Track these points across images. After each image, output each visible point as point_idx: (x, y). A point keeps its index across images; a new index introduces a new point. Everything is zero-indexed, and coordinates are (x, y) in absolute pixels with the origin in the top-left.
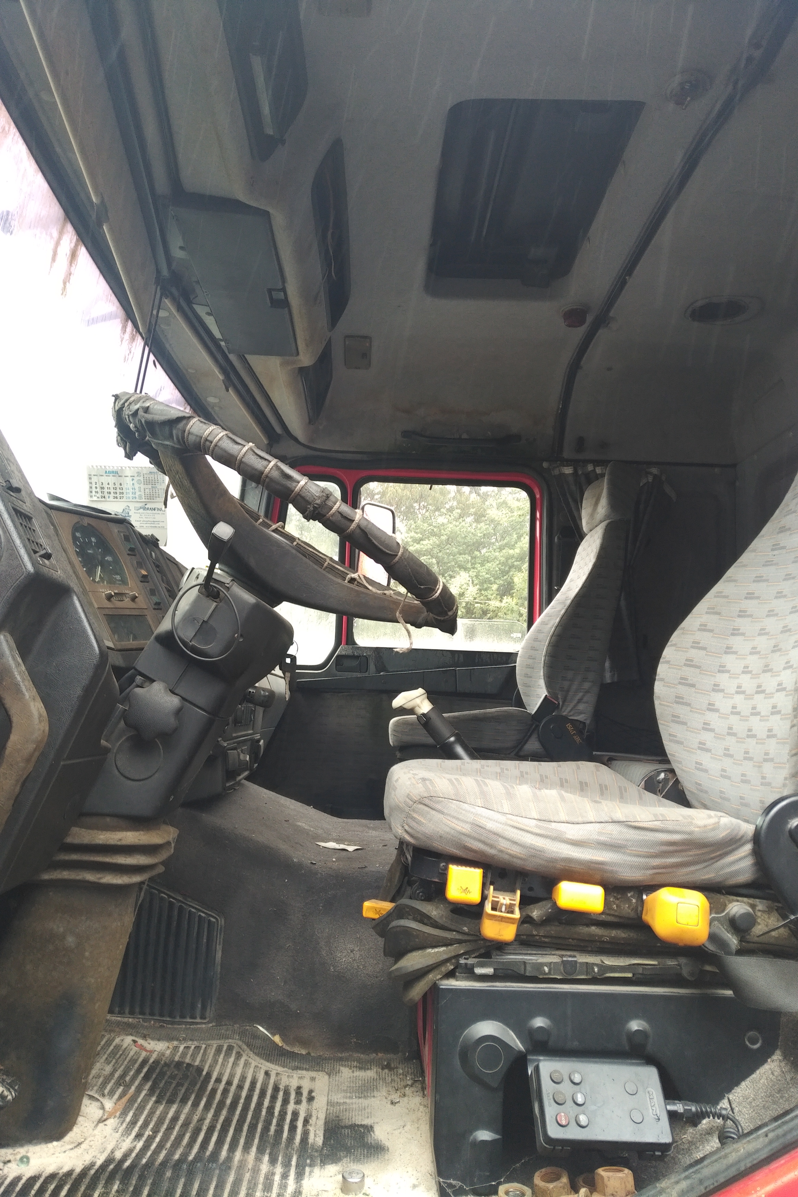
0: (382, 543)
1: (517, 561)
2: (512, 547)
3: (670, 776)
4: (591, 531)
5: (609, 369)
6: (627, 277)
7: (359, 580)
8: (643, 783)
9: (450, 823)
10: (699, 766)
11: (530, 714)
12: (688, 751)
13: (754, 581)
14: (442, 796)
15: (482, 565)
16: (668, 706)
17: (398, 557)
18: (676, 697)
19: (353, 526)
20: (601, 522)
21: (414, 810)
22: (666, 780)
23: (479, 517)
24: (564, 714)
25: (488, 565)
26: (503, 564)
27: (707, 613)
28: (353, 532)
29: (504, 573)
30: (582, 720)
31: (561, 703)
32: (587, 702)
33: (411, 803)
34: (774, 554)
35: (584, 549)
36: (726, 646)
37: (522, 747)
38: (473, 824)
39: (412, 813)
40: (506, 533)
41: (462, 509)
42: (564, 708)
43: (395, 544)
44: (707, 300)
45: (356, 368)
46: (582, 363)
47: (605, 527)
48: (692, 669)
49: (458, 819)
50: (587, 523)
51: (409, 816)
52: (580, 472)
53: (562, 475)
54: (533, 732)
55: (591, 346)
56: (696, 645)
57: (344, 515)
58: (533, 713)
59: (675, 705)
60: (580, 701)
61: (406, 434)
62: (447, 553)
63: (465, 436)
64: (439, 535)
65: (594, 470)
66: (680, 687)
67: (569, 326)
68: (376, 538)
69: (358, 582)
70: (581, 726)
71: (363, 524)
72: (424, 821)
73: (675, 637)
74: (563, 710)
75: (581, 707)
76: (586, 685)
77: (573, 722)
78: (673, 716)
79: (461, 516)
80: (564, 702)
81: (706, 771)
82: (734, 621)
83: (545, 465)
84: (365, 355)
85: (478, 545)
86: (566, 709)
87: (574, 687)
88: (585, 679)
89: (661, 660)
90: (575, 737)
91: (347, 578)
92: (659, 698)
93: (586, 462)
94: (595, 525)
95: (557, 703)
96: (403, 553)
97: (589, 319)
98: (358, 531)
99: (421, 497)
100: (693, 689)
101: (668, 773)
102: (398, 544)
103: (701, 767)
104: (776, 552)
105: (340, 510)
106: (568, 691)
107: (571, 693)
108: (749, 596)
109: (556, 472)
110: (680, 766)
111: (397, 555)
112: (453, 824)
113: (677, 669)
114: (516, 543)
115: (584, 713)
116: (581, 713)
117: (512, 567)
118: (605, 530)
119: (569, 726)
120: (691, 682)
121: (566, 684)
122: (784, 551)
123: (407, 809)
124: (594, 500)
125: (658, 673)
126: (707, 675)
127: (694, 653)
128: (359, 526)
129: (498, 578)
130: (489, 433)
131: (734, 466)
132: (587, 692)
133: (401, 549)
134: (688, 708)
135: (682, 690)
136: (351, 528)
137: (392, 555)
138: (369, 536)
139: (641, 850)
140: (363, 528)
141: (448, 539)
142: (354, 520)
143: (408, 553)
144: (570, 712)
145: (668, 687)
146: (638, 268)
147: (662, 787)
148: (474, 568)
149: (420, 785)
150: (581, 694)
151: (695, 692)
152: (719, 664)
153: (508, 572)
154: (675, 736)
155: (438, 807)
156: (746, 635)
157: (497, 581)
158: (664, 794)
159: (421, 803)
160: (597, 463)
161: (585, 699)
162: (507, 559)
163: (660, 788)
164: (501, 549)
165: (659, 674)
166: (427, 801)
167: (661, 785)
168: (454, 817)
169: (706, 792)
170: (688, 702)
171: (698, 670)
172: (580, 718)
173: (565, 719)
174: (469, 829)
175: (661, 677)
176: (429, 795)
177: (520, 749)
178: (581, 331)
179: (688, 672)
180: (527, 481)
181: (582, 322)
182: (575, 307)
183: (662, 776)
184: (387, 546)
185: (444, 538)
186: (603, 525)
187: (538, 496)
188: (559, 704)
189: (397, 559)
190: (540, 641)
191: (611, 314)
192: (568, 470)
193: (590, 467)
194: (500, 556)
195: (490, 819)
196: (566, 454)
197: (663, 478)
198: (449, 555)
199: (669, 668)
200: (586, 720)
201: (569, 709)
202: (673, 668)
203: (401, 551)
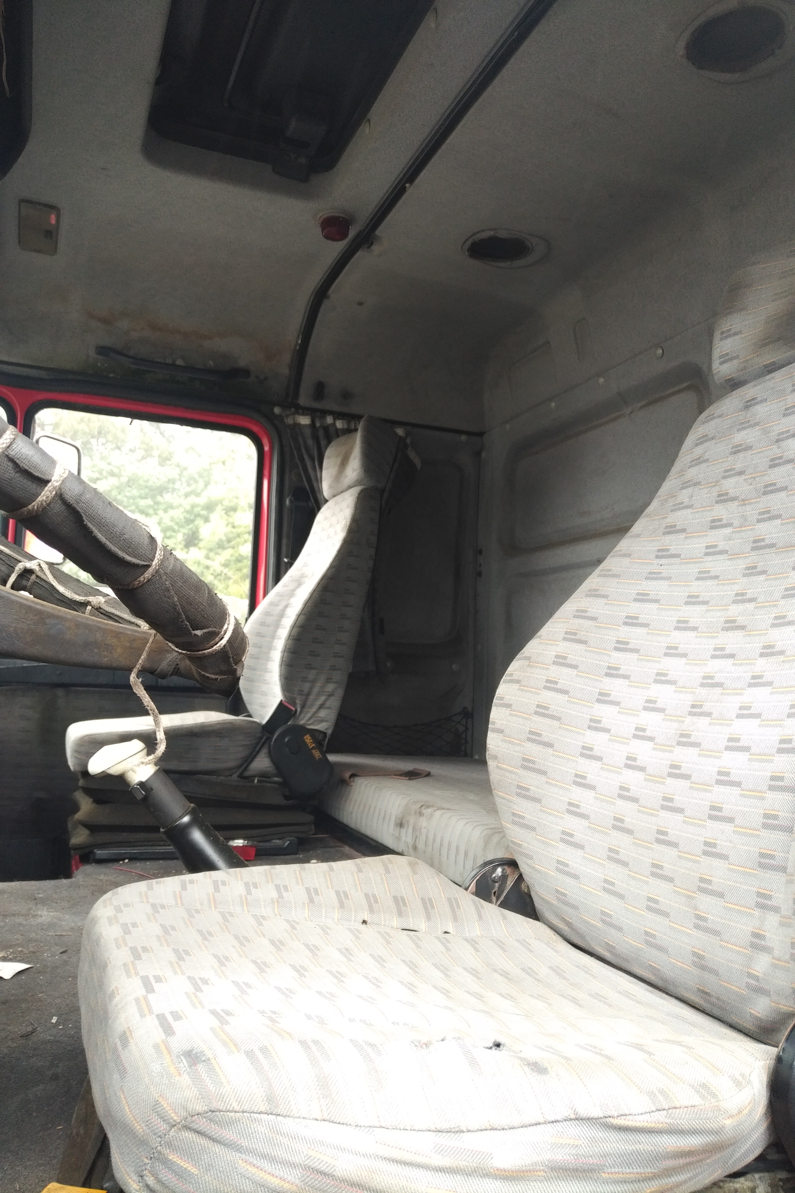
0: (116, 537)
1: (202, 510)
2: (198, 495)
3: (508, 870)
4: (334, 496)
5: (360, 304)
6: (407, 185)
7: (40, 574)
8: (474, 884)
9: (253, 1170)
10: (562, 867)
11: (259, 724)
12: (544, 842)
13: (635, 600)
14: (237, 1108)
15: (165, 511)
16: (510, 772)
17: (151, 570)
18: (524, 759)
19: (46, 494)
20: (350, 487)
21: (169, 1145)
22: (504, 877)
23: (164, 460)
24: (302, 722)
25: (171, 512)
26: (188, 512)
27: (565, 639)
28: (45, 509)
29: (189, 521)
30: (322, 729)
31: (299, 709)
32: (329, 708)
33: (164, 1126)
34: (660, 563)
35: (326, 518)
36: (598, 691)
37: (248, 765)
38: (307, 1168)
39: (166, 1151)
40: (192, 479)
41: (146, 450)
42: (302, 716)
43: (146, 541)
44: (492, 233)
45: (35, 251)
46: (330, 291)
47: (357, 495)
48: (547, 721)
49: (272, 1159)
50: (331, 487)
51: (158, 1158)
52: (318, 424)
53: (297, 425)
54: (263, 745)
55: (345, 271)
56: (551, 685)
57: (21, 465)
58: (264, 722)
59: (521, 772)
60: (321, 707)
61: (102, 350)
62: (126, 496)
63: (180, 362)
64: (118, 476)
65: (334, 424)
66: (529, 745)
67: (327, 237)
68: (102, 525)
69: (37, 576)
70: (321, 737)
71: (72, 492)
72: (194, 1170)
73: (515, 667)
74: (301, 718)
75: (322, 714)
76: (330, 687)
77: (312, 732)
78: (519, 787)
79: (144, 458)
80: (303, 707)
81: (576, 877)
82: (610, 656)
83: (277, 410)
84: (50, 234)
85: (161, 490)
86: (304, 717)
87: (316, 690)
88: (328, 680)
89: (495, 701)
90: (314, 751)
91: (17, 568)
92: (495, 758)
93: (324, 413)
94: (341, 490)
95: (293, 709)
96: (162, 561)
97: (352, 233)
98: (58, 507)
99: (100, 433)
100: (550, 751)
101: (506, 867)
102: (152, 540)
103: (566, 869)
104: (663, 561)
105: (12, 453)
106: (308, 694)
107: (312, 697)
108: (630, 621)
109: (290, 421)
110: (529, 862)
111: (148, 566)
112: (262, 1174)
113: (523, 718)
114: (202, 491)
115: (327, 721)
116: (322, 721)
117: (198, 515)
118: (358, 498)
119: (308, 739)
120: (546, 740)
121: (306, 686)
122: (677, 560)
123: (155, 1142)
124: (339, 460)
125: (491, 720)
126: (571, 731)
127: (548, 697)
128: (60, 496)
129: (182, 527)
130: (211, 362)
131: (481, 434)
132: (331, 695)
133: (158, 552)
134: (543, 778)
135: (533, 750)
136: (40, 499)
137: (136, 566)
138: (86, 522)
139: (628, 1171)
140: (72, 502)
141: (128, 481)
142: (47, 482)
143: (172, 561)
144: (308, 720)
145: (510, 742)
146: (422, 174)
147: (499, 888)
148: (156, 514)
149: (185, 1080)
150: (323, 698)
151: (553, 755)
152: (589, 717)
153: (192, 521)
154: (523, 818)
155: (228, 1134)
156: (632, 679)
157: (181, 530)
158: (502, 898)
159: (187, 1128)
160: (338, 415)
161: (328, 704)
162: (193, 506)
163: (496, 889)
164: (187, 495)
165: (494, 723)
166: (202, 1124)
167: (497, 885)
168: (264, 1156)
169: (575, 907)
170: (542, 768)
171: (556, 723)
172: (321, 727)
173: (304, 730)
174: (297, 1182)
175: (498, 726)
176: (205, 1108)
177: (246, 769)
178: (339, 246)
179: (541, 724)
180: (255, 429)
181: (343, 235)
182: (336, 215)
183: (499, 871)
184: (129, 546)
185: (124, 479)
186: (355, 491)
187: (266, 448)
188: (296, 710)
189: (148, 574)
190: (268, 626)
191: (377, 232)
192: (304, 420)
193: (329, 420)
194: (187, 503)
195: (343, 1150)
196: (303, 401)
197: (408, 441)
198: (129, 498)
199: (510, 714)
200: (327, 729)
201: (309, 715)
202: (517, 716)
203: (157, 556)
